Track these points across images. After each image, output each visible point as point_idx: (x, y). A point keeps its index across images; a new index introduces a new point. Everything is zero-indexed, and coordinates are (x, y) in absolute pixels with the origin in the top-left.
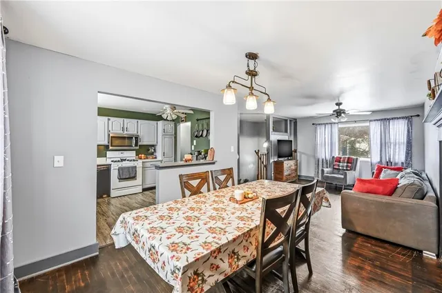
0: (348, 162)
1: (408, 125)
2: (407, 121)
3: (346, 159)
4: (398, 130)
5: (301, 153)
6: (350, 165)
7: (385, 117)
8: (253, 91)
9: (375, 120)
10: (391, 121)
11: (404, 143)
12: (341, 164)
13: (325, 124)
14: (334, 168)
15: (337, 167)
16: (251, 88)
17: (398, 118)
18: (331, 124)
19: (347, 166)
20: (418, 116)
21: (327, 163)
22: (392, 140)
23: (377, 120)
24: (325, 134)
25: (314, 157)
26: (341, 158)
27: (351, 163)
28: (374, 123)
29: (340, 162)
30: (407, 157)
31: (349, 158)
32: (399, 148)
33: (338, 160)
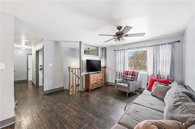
0: (132, 75)
1: (172, 49)
2: (171, 46)
3: (132, 72)
4: (165, 53)
5: (108, 68)
6: (133, 77)
7: (157, 43)
9: (150, 46)
10: (160, 46)
11: (169, 61)
12: (128, 76)
13: (121, 50)
14: (124, 79)
15: (126, 78)
17: (165, 44)
18: (124, 50)
19: (132, 78)
20: (179, 41)
21: (122, 75)
22: (161, 60)
23: (151, 46)
24: (121, 57)
25: (115, 71)
26: (128, 72)
27: (134, 76)
28: (149, 48)
29: (128, 75)
30: (171, 71)
31: (133, 72)
32: (166, 65)
33: (127, 73)
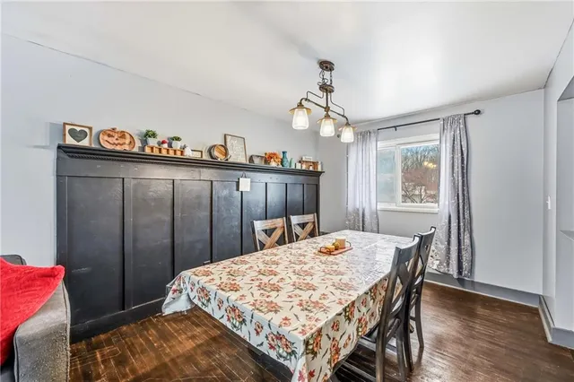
8: (330, 113)
16: (327, 109)
